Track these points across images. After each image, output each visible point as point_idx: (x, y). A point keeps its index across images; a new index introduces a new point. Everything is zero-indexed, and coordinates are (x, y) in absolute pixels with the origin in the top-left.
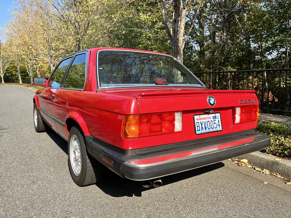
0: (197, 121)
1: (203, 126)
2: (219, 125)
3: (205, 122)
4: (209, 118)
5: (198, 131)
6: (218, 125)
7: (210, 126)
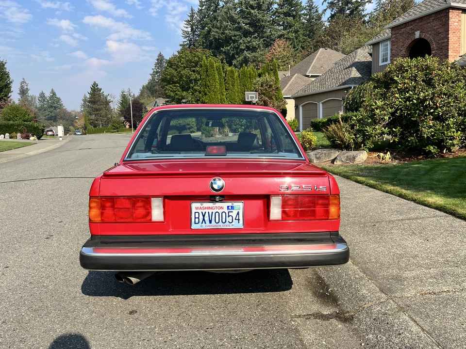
0: (197, 211)
1: (207, 218)
2: (239, 220)
3: (210, 213)
4: (219, 208)
5: (195, 223)
6: (236, 219)
7: (221, 218)
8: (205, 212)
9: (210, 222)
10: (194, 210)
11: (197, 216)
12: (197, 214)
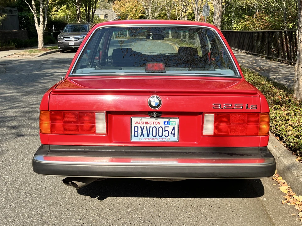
0: (136, 125)
1: (145, 132)
2: (174, 134)
3: (148, 128)
4: (156, 123)
5: (135, 136)
6: (171, 134)
7: (157, 133)
9: (148, 135)
10: (133, 125)
11: (136, 130)
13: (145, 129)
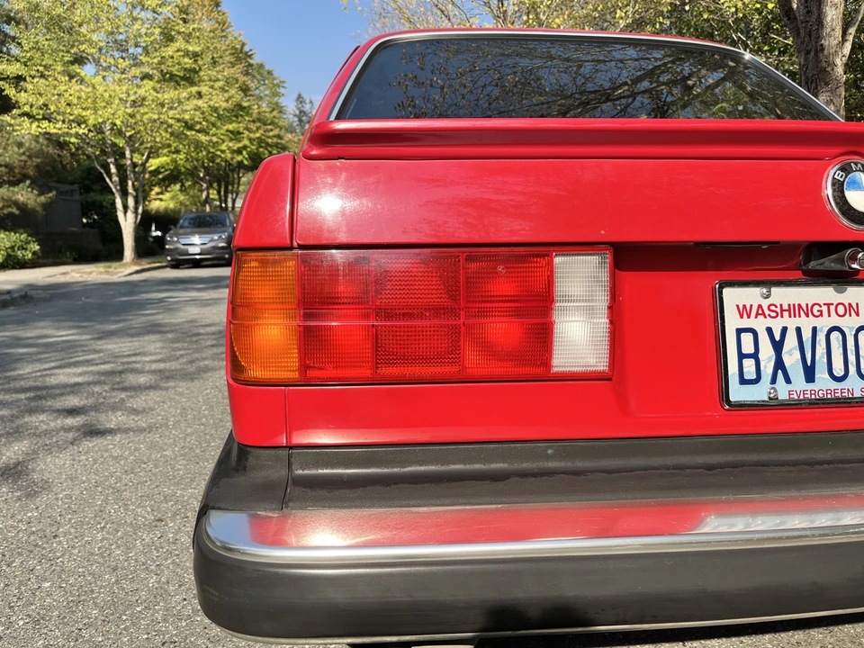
0: (745, 323)
1: (791, 358)
3: (807, 335)
4: (841, 310)
5: (743, 381)
7: (852, 358)
8: (784, 330)
9: (810, 374)
10: (732, 322)
11: (748, 347)
12: (747, 339)
13: (791, 340)
